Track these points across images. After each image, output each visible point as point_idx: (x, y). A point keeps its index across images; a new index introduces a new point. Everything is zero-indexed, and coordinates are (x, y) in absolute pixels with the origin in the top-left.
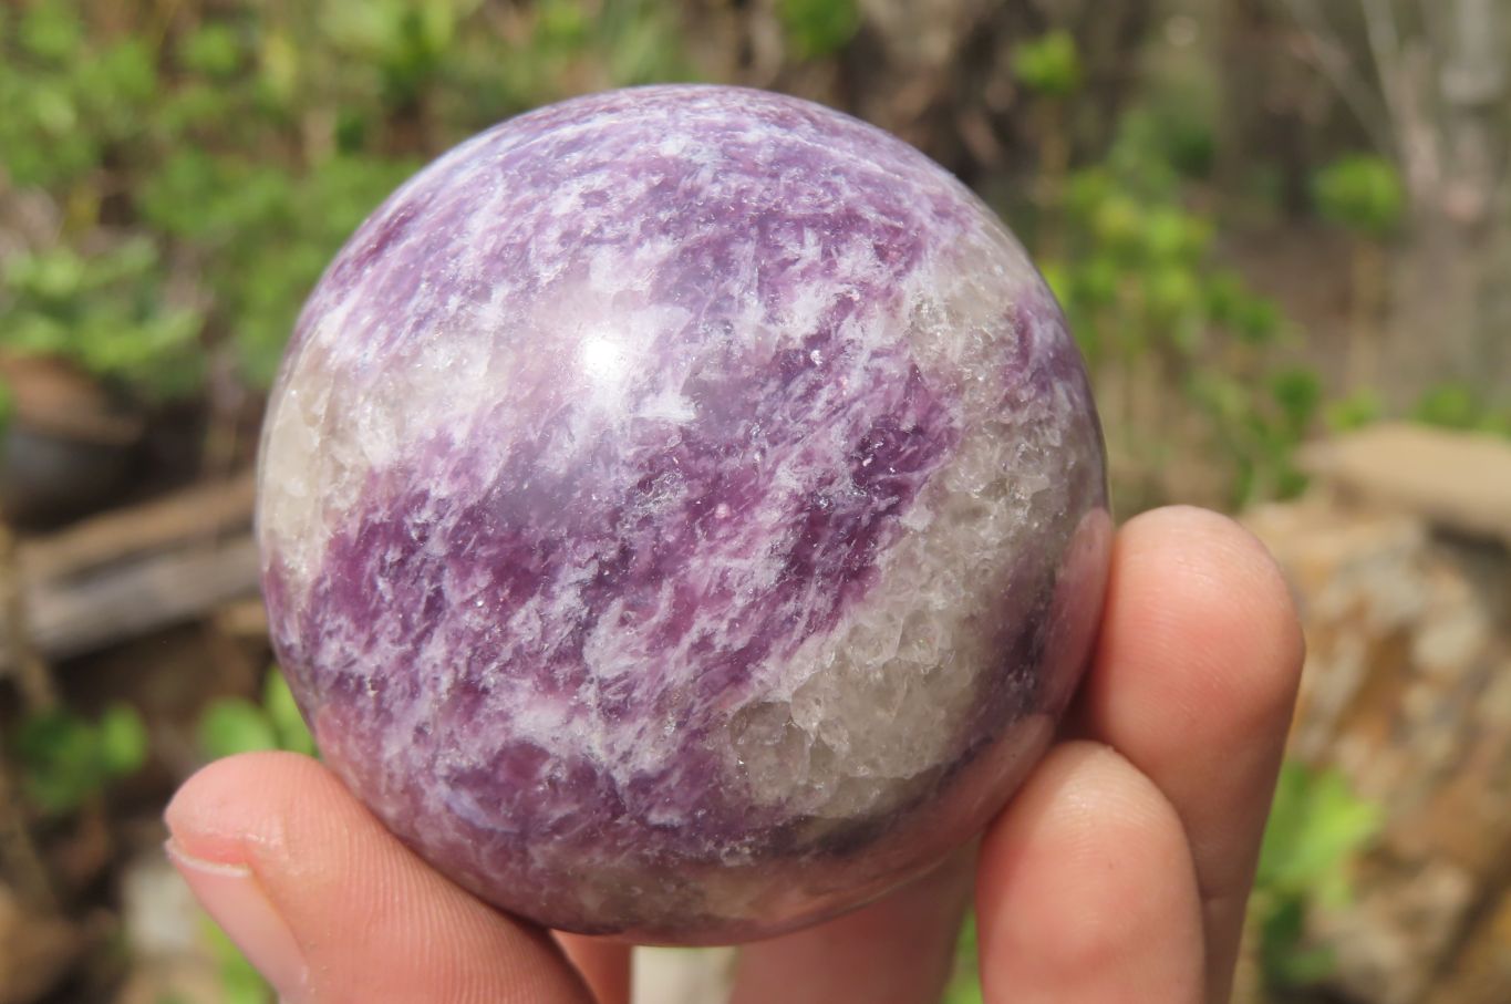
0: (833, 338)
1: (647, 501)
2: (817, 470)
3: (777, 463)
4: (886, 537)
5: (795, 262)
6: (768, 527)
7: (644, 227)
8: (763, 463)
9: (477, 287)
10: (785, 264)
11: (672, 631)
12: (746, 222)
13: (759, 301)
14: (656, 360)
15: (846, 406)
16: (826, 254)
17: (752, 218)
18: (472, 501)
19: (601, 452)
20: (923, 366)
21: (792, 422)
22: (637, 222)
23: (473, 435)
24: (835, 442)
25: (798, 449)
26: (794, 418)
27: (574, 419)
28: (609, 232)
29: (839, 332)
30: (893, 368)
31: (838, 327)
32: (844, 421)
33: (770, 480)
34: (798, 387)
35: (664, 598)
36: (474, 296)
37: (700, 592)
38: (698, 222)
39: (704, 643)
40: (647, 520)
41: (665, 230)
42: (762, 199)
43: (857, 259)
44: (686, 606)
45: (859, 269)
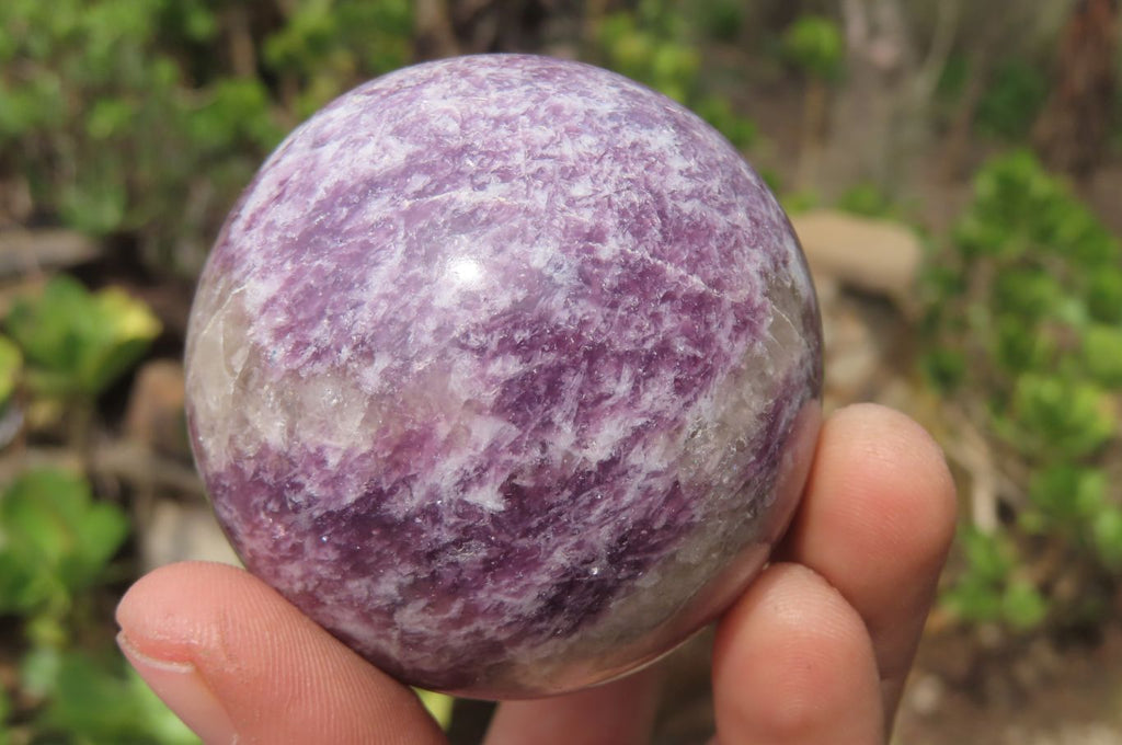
0: (621, 462)
1: (457, 554)
2: (583, 554)
3: (556, 547)
4: (622, 592)
5: (610, 396)
6: (539, 583)
7: (502, 342)
8: (546, 547)
9: (365, 349)
10: (602, 397)
11: (458, 623)
12: (580, 354)
13: (573, 430)
14: (486, 460)
15: (616, 514)
16: (635, 389)
17: (586, 352)
18: (333, 507)
19: (432, 514)
20: (683, 481)
21: (573, 522)
22: (497, 336)
23: (341, 465)
24: (603, 537)
25: (573, 540)
26: (576, 519)
27: (416, 486)
28: (474, 341)
29: (628, 458)
30: (660, 485)
31: (627, 455)
32: (612, 525)
33: (548, 557)
34: (585, 498)
35: (456, 608)
36: (363, 355)
37: (482, 609)
38: (543, 350)
39: (478, 633)
40: (455, 564)
41: (516, 349)
42: (598, 331)
43: (658, 394)
44: (470, 613)
45: (657, 404)
